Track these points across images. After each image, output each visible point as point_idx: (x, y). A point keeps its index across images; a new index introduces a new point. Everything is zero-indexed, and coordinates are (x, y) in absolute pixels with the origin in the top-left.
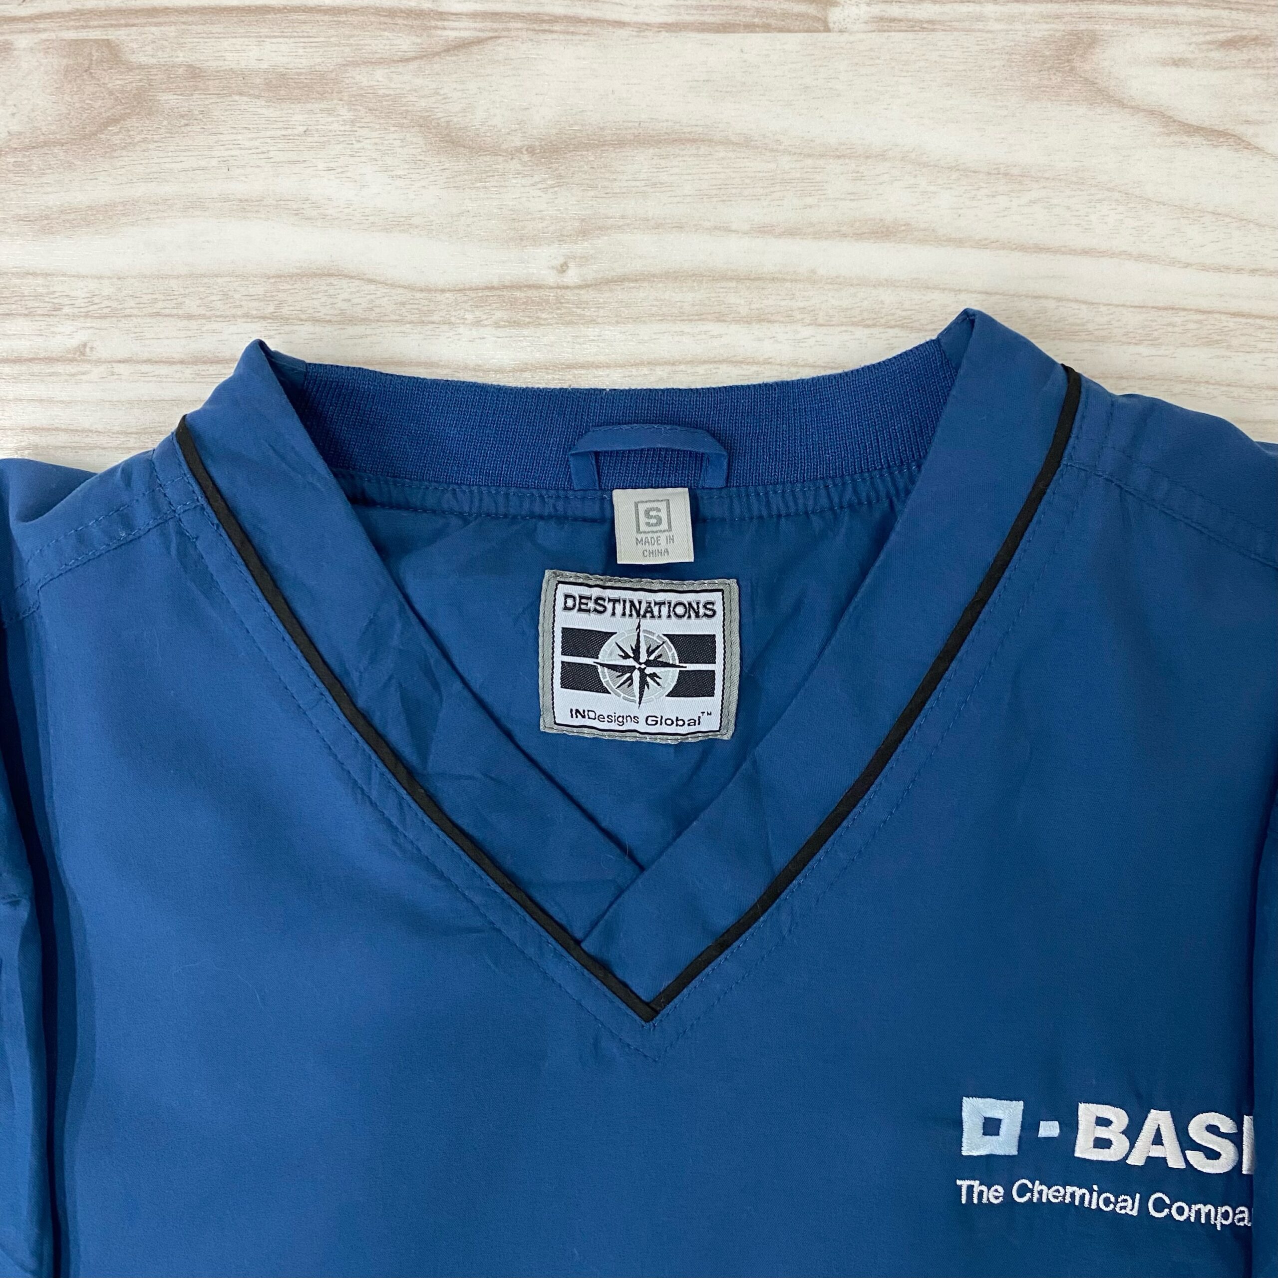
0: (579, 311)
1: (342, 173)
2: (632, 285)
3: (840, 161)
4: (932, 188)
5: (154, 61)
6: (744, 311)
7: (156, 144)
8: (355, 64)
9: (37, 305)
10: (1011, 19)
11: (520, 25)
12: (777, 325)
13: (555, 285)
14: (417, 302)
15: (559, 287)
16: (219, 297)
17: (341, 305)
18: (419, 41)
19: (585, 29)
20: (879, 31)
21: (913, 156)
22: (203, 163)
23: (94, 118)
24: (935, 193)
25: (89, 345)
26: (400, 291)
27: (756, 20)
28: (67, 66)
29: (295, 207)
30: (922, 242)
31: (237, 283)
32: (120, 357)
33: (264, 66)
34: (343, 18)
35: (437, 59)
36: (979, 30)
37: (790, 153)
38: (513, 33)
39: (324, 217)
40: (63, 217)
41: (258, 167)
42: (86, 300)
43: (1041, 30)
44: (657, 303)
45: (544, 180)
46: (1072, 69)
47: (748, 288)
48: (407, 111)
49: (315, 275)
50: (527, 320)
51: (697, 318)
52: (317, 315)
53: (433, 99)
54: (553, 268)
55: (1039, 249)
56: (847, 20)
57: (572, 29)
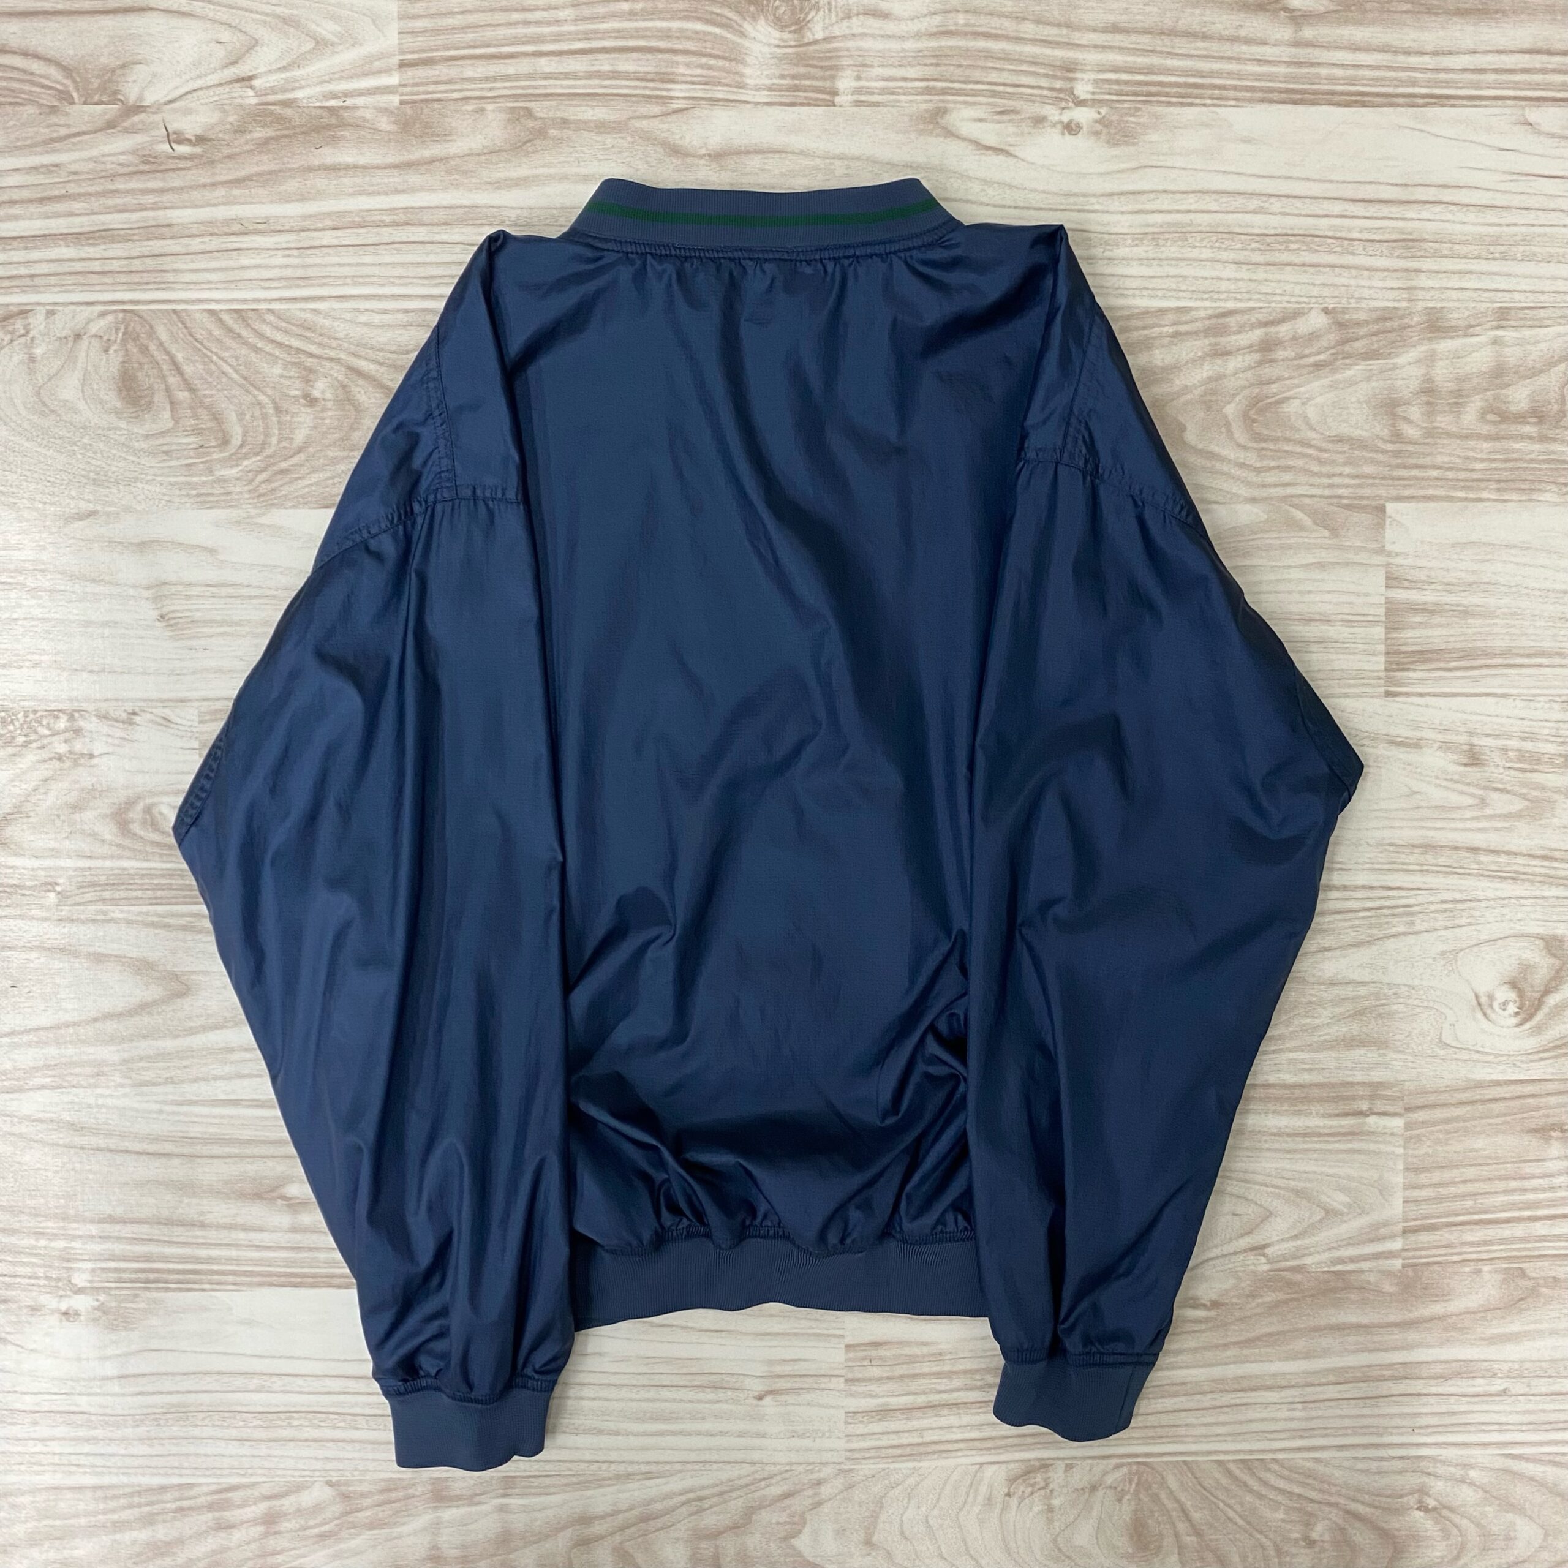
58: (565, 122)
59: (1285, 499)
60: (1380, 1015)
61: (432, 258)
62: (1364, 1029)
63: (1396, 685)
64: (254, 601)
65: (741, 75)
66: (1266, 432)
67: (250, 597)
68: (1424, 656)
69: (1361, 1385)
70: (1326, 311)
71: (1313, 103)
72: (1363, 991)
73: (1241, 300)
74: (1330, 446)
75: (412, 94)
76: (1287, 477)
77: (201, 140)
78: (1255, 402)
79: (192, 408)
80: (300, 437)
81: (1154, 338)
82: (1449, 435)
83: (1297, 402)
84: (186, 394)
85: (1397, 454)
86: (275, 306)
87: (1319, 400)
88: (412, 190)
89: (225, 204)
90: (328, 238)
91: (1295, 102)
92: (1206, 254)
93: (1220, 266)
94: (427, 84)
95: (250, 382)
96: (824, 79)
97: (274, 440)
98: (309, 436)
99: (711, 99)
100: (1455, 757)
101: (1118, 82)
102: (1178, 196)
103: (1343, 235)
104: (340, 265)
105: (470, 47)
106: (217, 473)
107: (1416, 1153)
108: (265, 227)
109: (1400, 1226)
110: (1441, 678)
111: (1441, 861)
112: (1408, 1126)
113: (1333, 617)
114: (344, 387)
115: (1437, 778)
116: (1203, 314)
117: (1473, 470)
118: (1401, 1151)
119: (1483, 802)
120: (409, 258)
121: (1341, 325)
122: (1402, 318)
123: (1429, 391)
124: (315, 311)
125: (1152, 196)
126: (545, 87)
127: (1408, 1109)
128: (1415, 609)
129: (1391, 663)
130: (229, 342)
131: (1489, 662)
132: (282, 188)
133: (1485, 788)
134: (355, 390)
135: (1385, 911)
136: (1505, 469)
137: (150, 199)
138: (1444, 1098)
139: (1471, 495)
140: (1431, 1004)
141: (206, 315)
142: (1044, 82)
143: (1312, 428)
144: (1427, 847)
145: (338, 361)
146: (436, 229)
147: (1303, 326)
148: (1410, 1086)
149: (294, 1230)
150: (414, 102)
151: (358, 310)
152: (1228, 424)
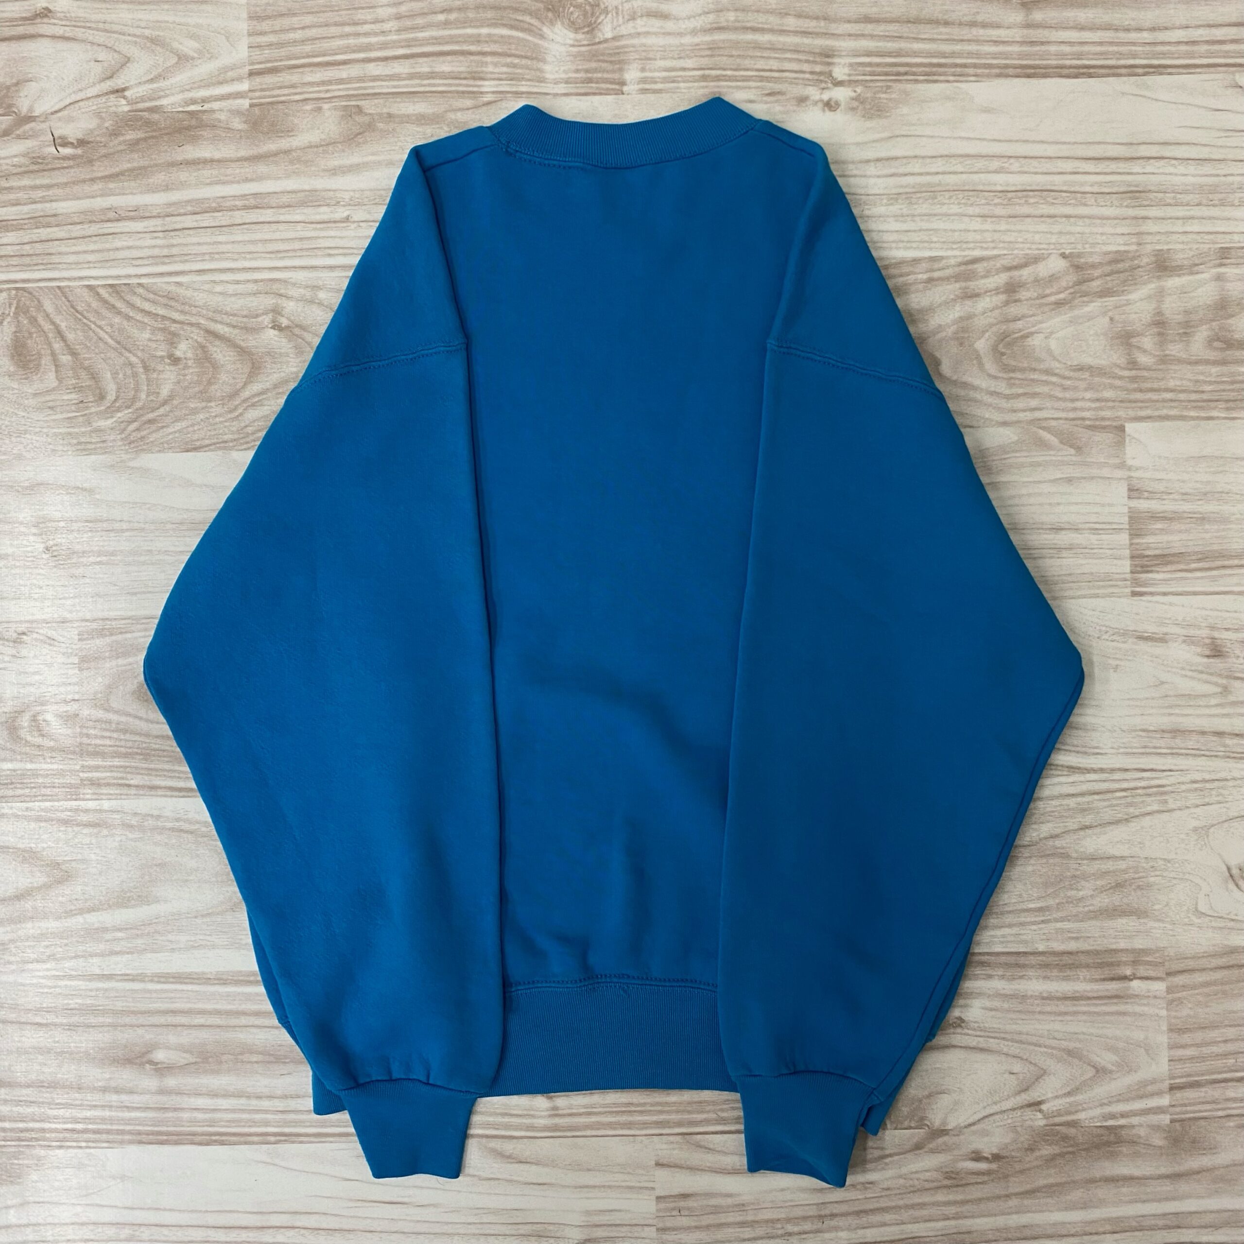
58: (390, 115)
59: (1032, 422)
60: (1139, 887)
61: (277, 236)
62: (1125, 900)
63: (1141, 586)
64: (127, 534)
65: (541, 70)
66: (1013, 363)
67: (123, 531)
68: (1165, 559)
69: (1137, 1233)
70: (1064, 256)
71: (1045, 76)
72: (1122, 865)
73: (987, 249)
74: (1072, 374)
75: (260, 98)
76: (1034, 403)
77: (82, 143)
78: (1003, 337)
79: (72, 369)
80: (165, 392)
81: (910, 284)
82: (1180, 361)
83: (1041, 336)
84: (69, 358)
85: (1133, 379)
86: (143, 281)
87: (1060, 334)
88: (260, 178)
89: (102, 195)
90: (189, 221)
91: (1029, 76)
92: (955, 209)
93: (966, 219)
94: (273, 89)
95: (124, 345)
96: (613, 71)
97: (143, 396)
98: (172, 391)
99: (516, 93)
100: (1199, 650)
101: (870, 64)
102: (928, 160)
103: (1077, 189)
104: (199, 244)
105: (308, 57)
106: (95, 425)
107: (1179, 1014)
108: (136, 214)
109: (1166, 1084)
110: (1182, 578)
111: (1190, 744)
112: (1169, 990)
113: (1080, 526)
114: (203, 347)
115: (1183, 669)
116: (952, 262)
117: (1203, 392)
118: (1164, 1013)
119: (1226, 690)
120: (259, 236)
121: (1078, 268)
122: (1133, 259)
123: (1160, 323)
124: (178, 284)
125: (905, 161)
126: (373, 88)
127: (1169, 974)
128: (1155, 517)
129: (1136, 566)
130: (104, 312)
131: (1226, 563)
132: (151, 180)
133: (1227, 677)
134: (212, 349)
135: (1139, 791)
136: (1233, 390)
137: (40, 194)
138: (1204, 963)
139: (1203, 414)
140: (1187, 876)
141: (86, 290)
142: (806, 67)
143: (1055, 359)
144: (1176, 732)
145: (198, 325)
146: (283, 211)
147: (1043, 270)
148: (1171, 952)
149: (161, 1092)
150: (261, 104)
151: (214, 282)
152: (978, 357)
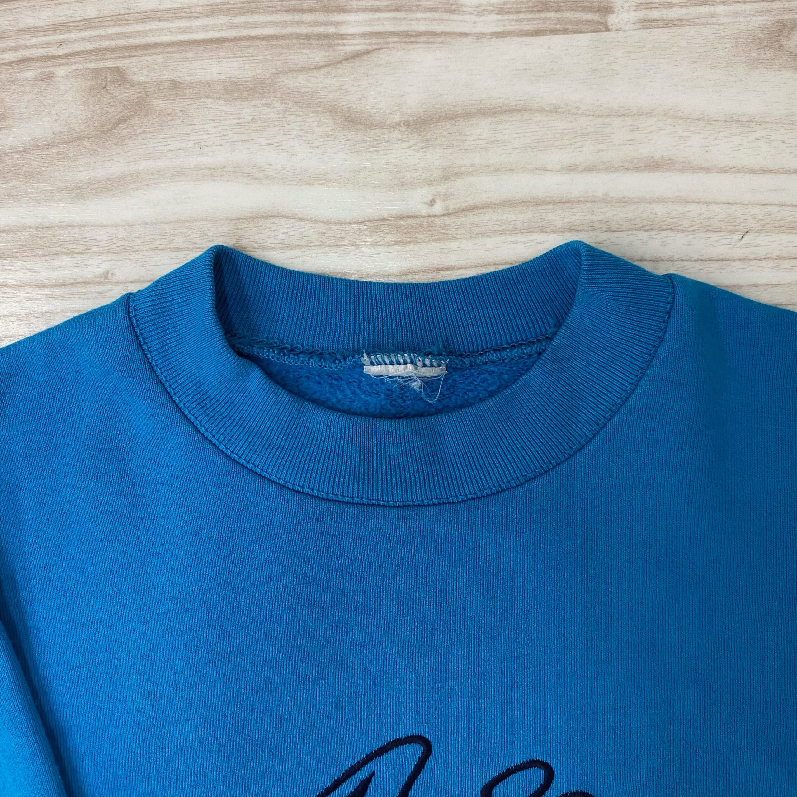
0: (444, 231)
1: (278, 146)
2: (480, 211)
3: (621, 119)
4: (686, 134)
5: (149, 79)
6: (559, 224)
7: (151, 134)
8: (284, 72)
9: (75, 246)
10: (737, 14)
11: (395, 39)
12: (583, 232)
13: (427, 215)
14: (333, 232)
15: (429, 216)
16: (198, 235)
17: (281, 236)
18: (327, 54)
19: (440, 40)
20: (644, 28)
21: (672, 112)
22: (183, 145)
23: (110, 119)
24: (689, 137)
25: (110, 272)
26: (321, 225)
27: (558, 26)
28: (91, 86)
29: (246, 171)
30: (682, 170)
31: (209, 225)
32: (131, 279)
33: (223, 77)
34: (275, 42)
35: (340, 65)
36: (713, 24)
37: (586, 116)
38: (391, 46)
39: (267, 177)
40: (91, 187)
41: (221, 145)
42: (108, 242)
43: (757, 21)
44: (499, 223)
45: (416, 144)
46: (781, 46)
47: (562, 208)
48: (320, 102)
49: (263, 217)
50: (408, 240)
51: (526, 231)
52: (266, 244)
53: (338, 93)
54: (425, 203)
55: (765, 171)
56: (621, 22)
57: (431, 40)
